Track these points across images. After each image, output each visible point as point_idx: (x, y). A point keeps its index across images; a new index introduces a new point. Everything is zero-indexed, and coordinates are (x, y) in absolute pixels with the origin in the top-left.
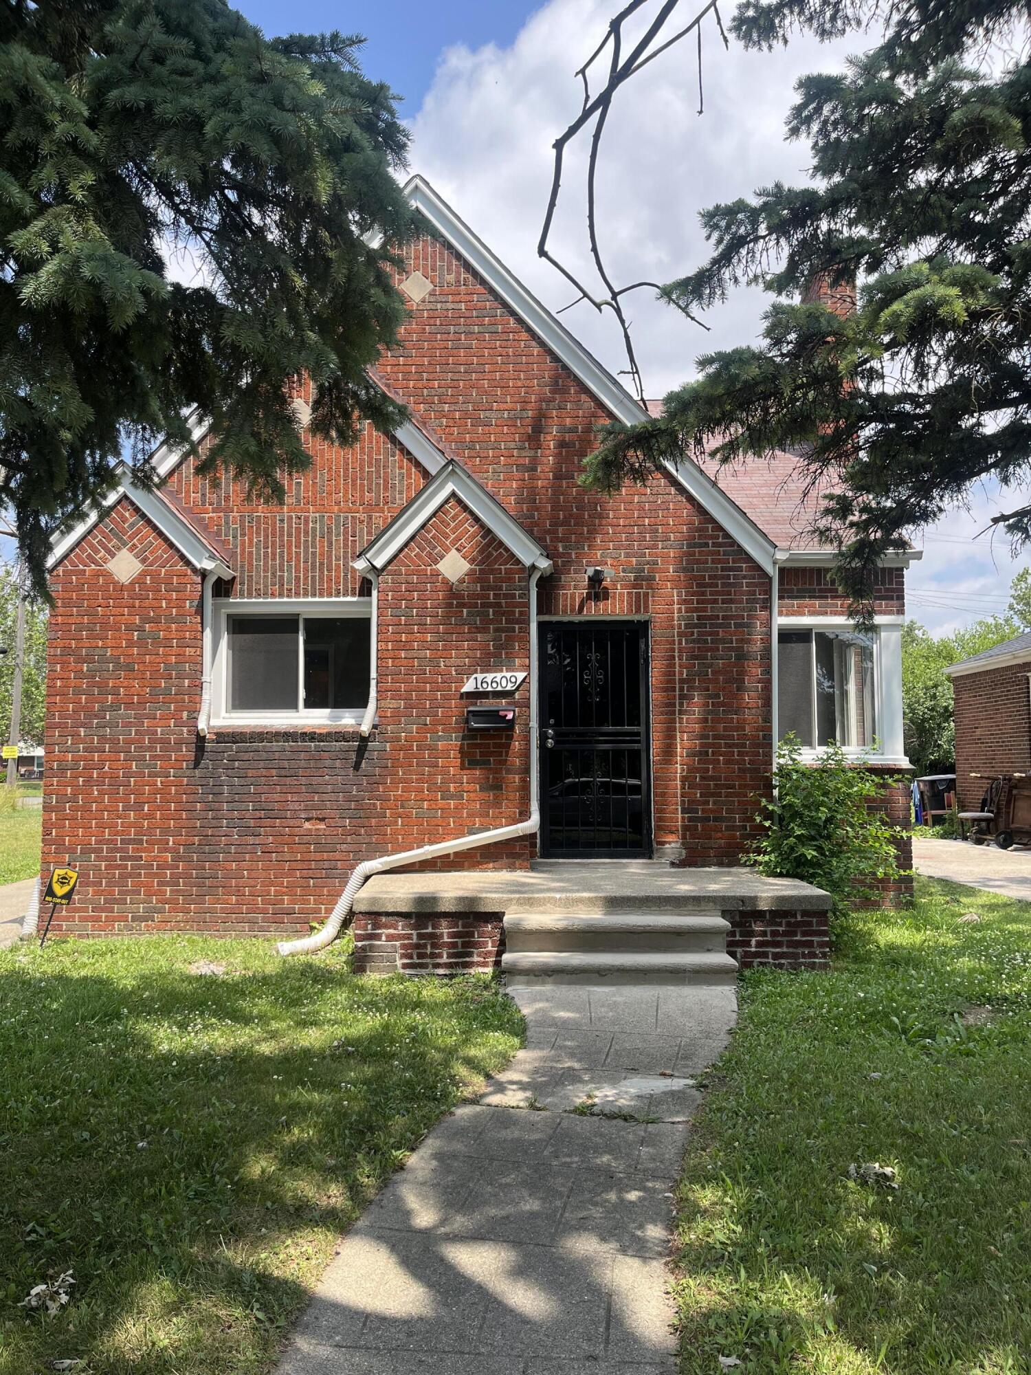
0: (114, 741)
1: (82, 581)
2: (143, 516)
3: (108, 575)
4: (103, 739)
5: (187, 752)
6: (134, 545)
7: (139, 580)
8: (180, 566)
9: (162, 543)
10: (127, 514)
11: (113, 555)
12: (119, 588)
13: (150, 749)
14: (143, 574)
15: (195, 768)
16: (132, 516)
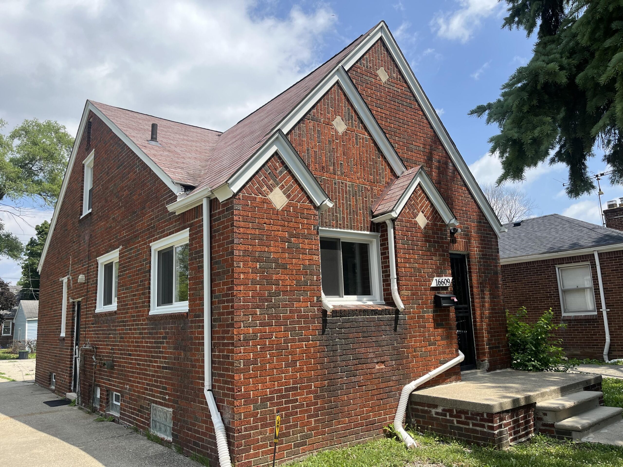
0: (277, 318)
1: (255, 205)
2: (287, 167)
3: (269, 202)
4: (271, 317)
5: (318, 324)
6: (283, 185)
7: (286, 209)
8: (307, 203)
9: (298, 186)
10: (277, 164)
11: (271, 190)
12: (275, 213)
13: (299, 322)
14: (289, 205)
15: (323, 334)
16: (280, 167)
